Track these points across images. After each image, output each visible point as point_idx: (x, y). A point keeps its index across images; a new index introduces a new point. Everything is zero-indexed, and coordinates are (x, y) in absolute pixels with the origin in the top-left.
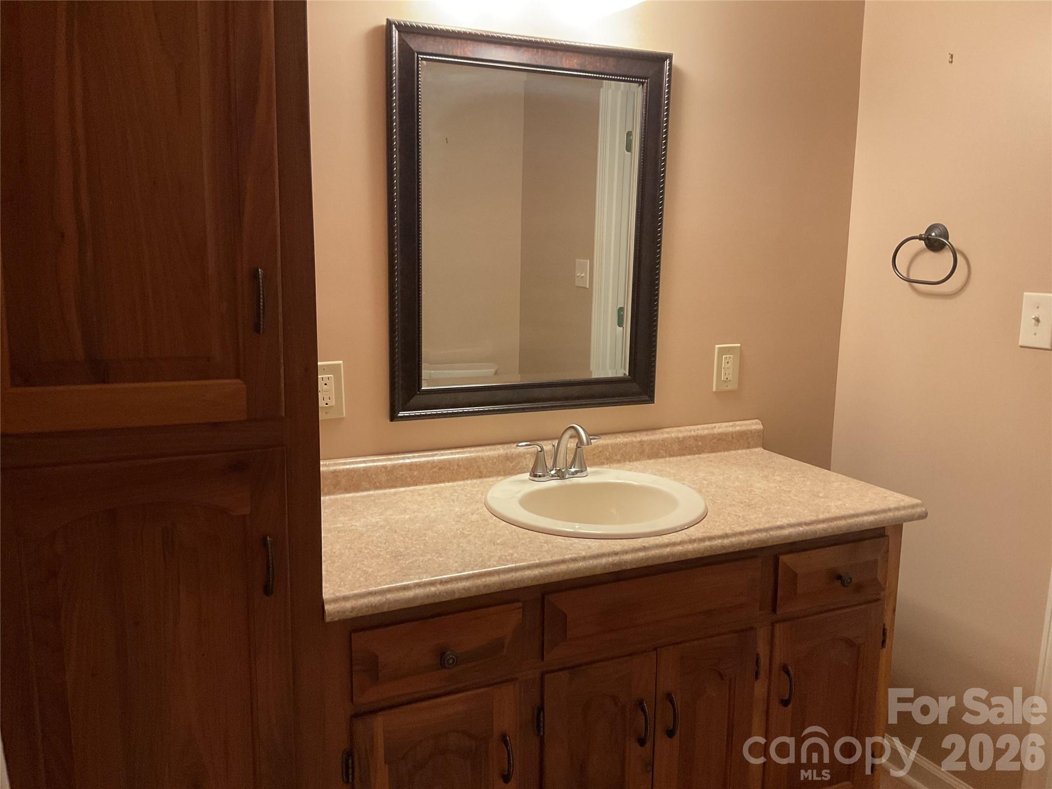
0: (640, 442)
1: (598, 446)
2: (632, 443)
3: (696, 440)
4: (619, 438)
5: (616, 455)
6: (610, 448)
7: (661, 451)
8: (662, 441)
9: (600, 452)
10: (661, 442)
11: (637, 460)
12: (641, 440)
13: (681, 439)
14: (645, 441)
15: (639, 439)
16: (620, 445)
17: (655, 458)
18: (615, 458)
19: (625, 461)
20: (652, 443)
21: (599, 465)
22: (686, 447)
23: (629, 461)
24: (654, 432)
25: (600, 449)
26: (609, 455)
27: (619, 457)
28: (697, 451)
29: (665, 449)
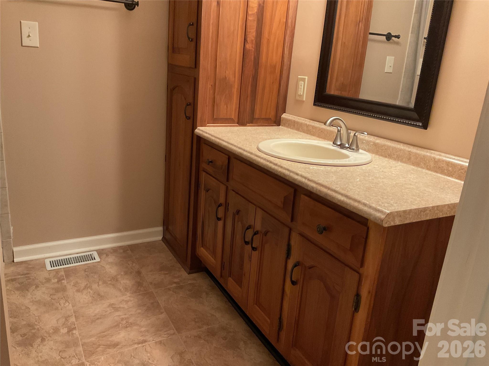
0: (409, 152)
1: (385, 145)
2: (404, 150)
3: (448, 165)
4: (400, 145)
5: (394, 155)
6: (391, 149)
7: (422, 163)
8: (424, 156)
9: (386, 149)
10: (422, 157)
11: (405, 162)
12: (410, 151)
13: (436, 160)
14: (412, 152)
15: (409, 150)
16: (397, 149)
17: (417, 166)
18: (393, 157)
19: (398, 160)
20: (417, 156)
21: (384, 157)
22: (439, 167)
23: (401, 162)
24: (423, 149)
25: (386, 147)
26: (390, 153)
27: (395, 156)
28: (447, 174)
29: (424, 162)
